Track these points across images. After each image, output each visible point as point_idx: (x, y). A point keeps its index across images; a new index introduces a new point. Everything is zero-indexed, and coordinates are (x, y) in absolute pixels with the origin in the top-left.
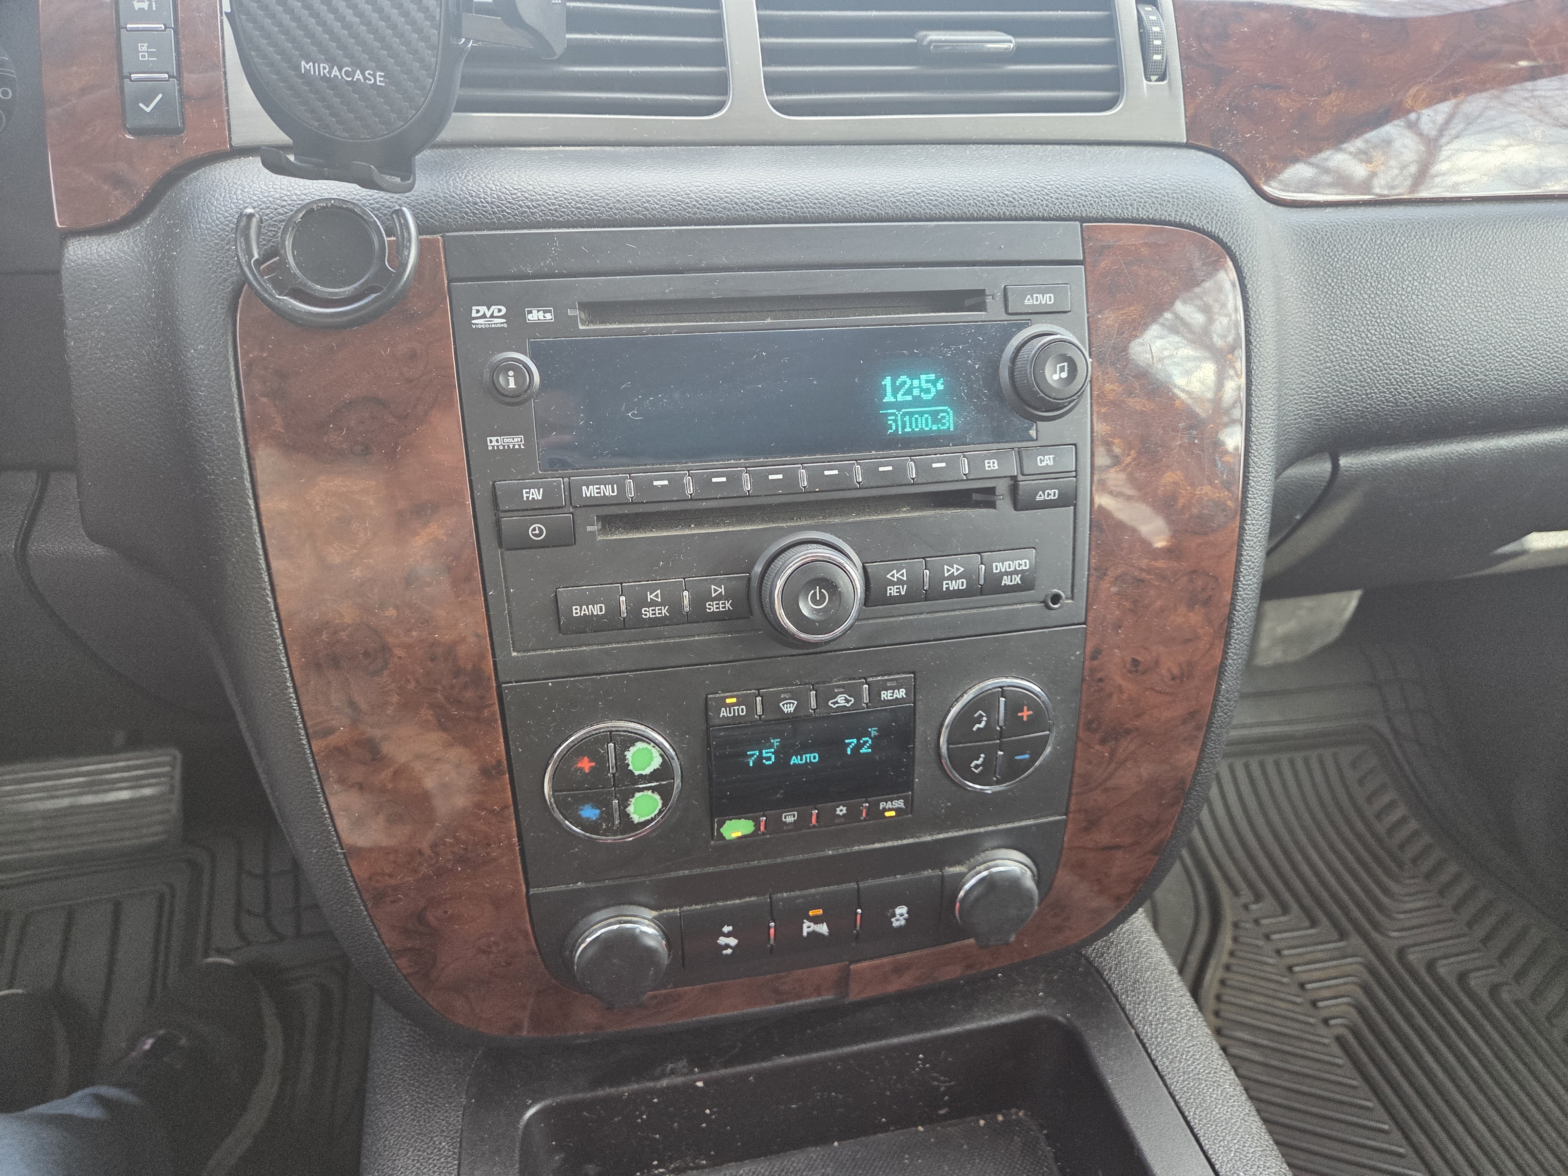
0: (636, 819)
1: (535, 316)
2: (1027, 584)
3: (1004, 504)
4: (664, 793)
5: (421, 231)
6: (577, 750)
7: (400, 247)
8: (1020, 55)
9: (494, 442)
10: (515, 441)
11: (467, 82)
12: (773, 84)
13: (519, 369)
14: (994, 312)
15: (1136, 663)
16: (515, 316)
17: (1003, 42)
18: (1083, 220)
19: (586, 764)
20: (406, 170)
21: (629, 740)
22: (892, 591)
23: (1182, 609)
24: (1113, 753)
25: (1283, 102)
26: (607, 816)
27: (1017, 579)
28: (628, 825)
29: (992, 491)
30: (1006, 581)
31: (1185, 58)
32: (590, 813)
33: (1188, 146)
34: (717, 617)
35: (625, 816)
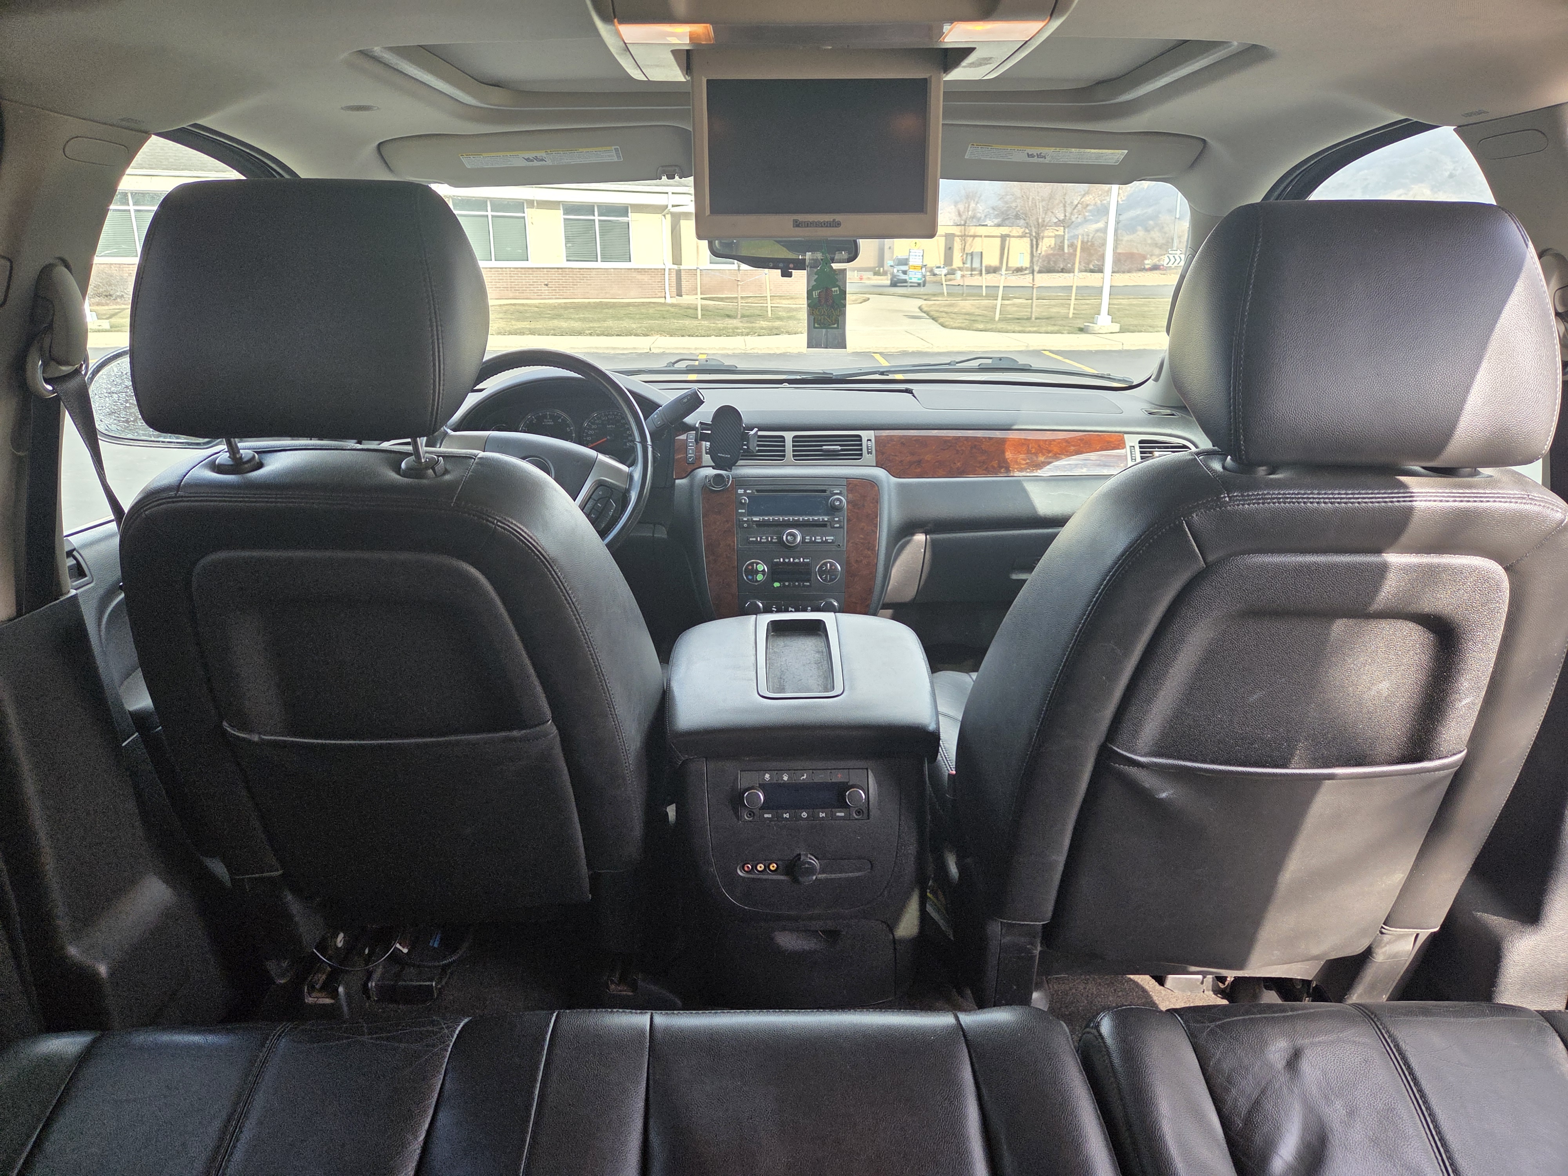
0: (758, 580)
1: (748, 491)
2: (832, 542)
3: (829, 527)
4: (764, 575)
5: (732, 478)
6: (749, 565)
7: (728, 483)
8: (842, 450)
9: (740, 511)
10: (744, 511)
11: (742, 456)
12: (794, 456)
13: (745, 500)
14: (828, 493)
15: (857, 560)
16: (745, 491)
17: (839, 448)
18: (847, 478)
19: (750, 567)
20: (731, 469)
21: (757, 564)
22: (807, 540)
23: (866, 550)
24: (854, 580)
25: (897, 458)
26: (753, 578)
27: (831, 541)
28: (757, 581)
29: (826, 524)
30: (829, 541)
31: (876, 451)
32: (750, 577)
33: (876, 466)
34: (775, 542)
35: (756, 579)
